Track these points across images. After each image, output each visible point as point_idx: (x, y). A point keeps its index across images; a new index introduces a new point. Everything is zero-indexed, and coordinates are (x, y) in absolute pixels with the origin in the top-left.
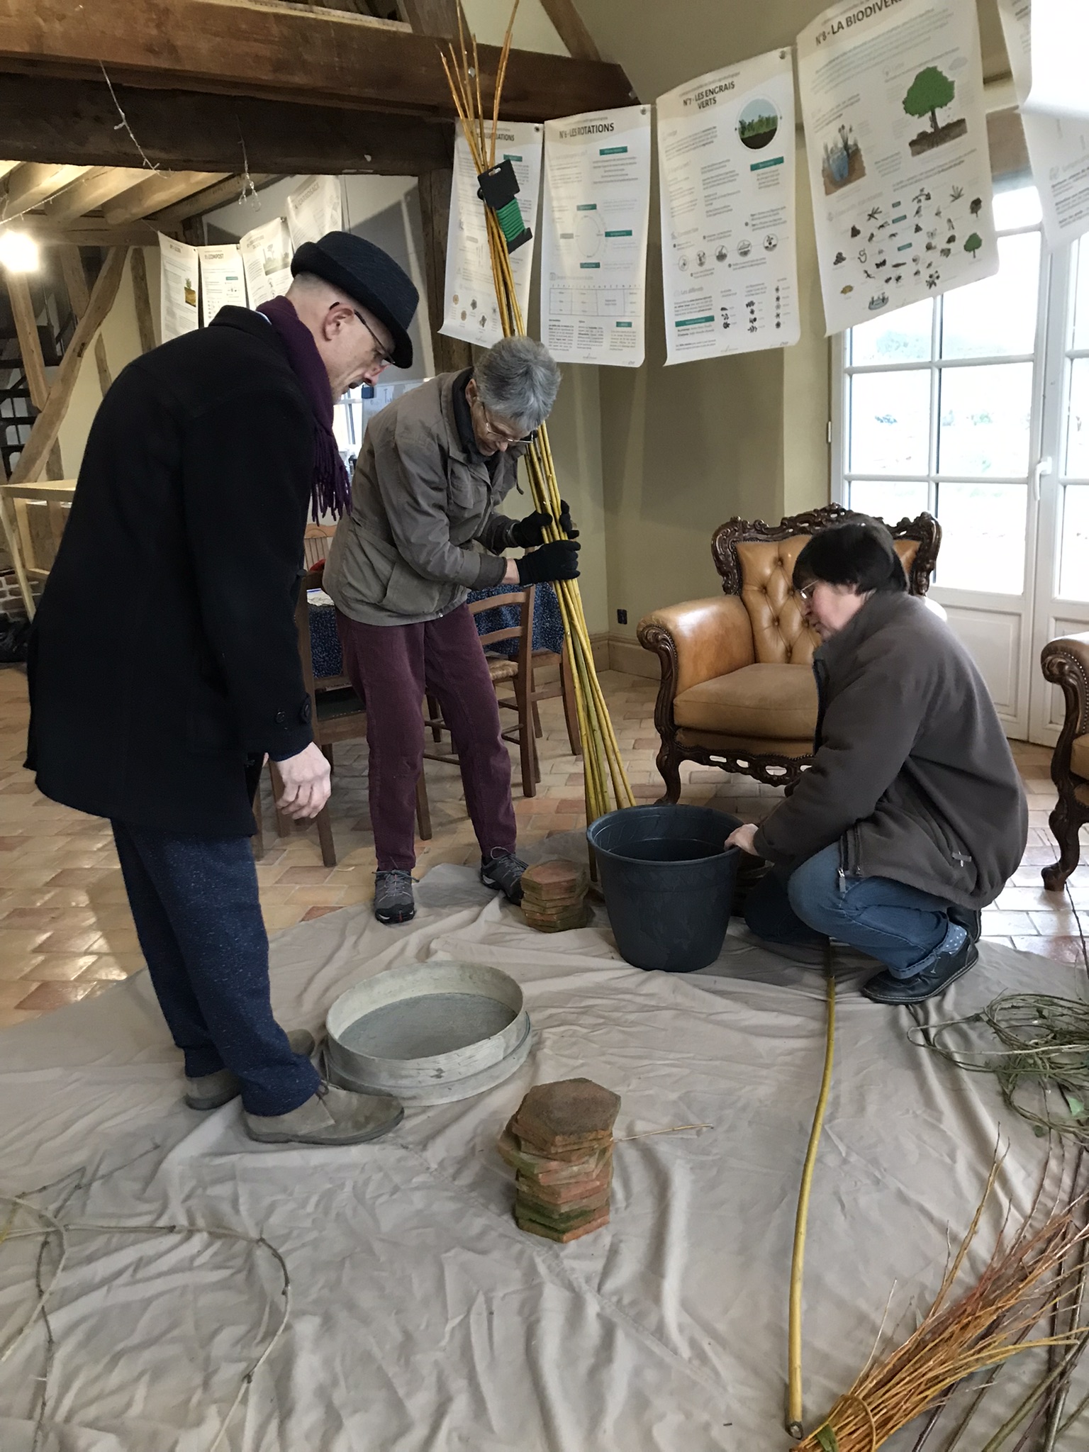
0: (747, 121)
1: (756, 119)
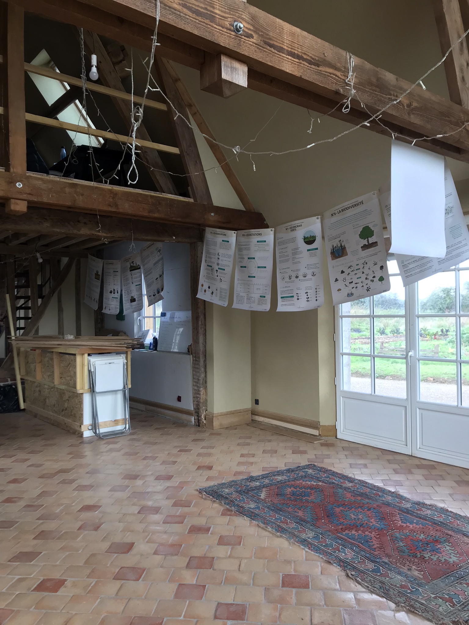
0: (306, 236)
1: (309, 236)
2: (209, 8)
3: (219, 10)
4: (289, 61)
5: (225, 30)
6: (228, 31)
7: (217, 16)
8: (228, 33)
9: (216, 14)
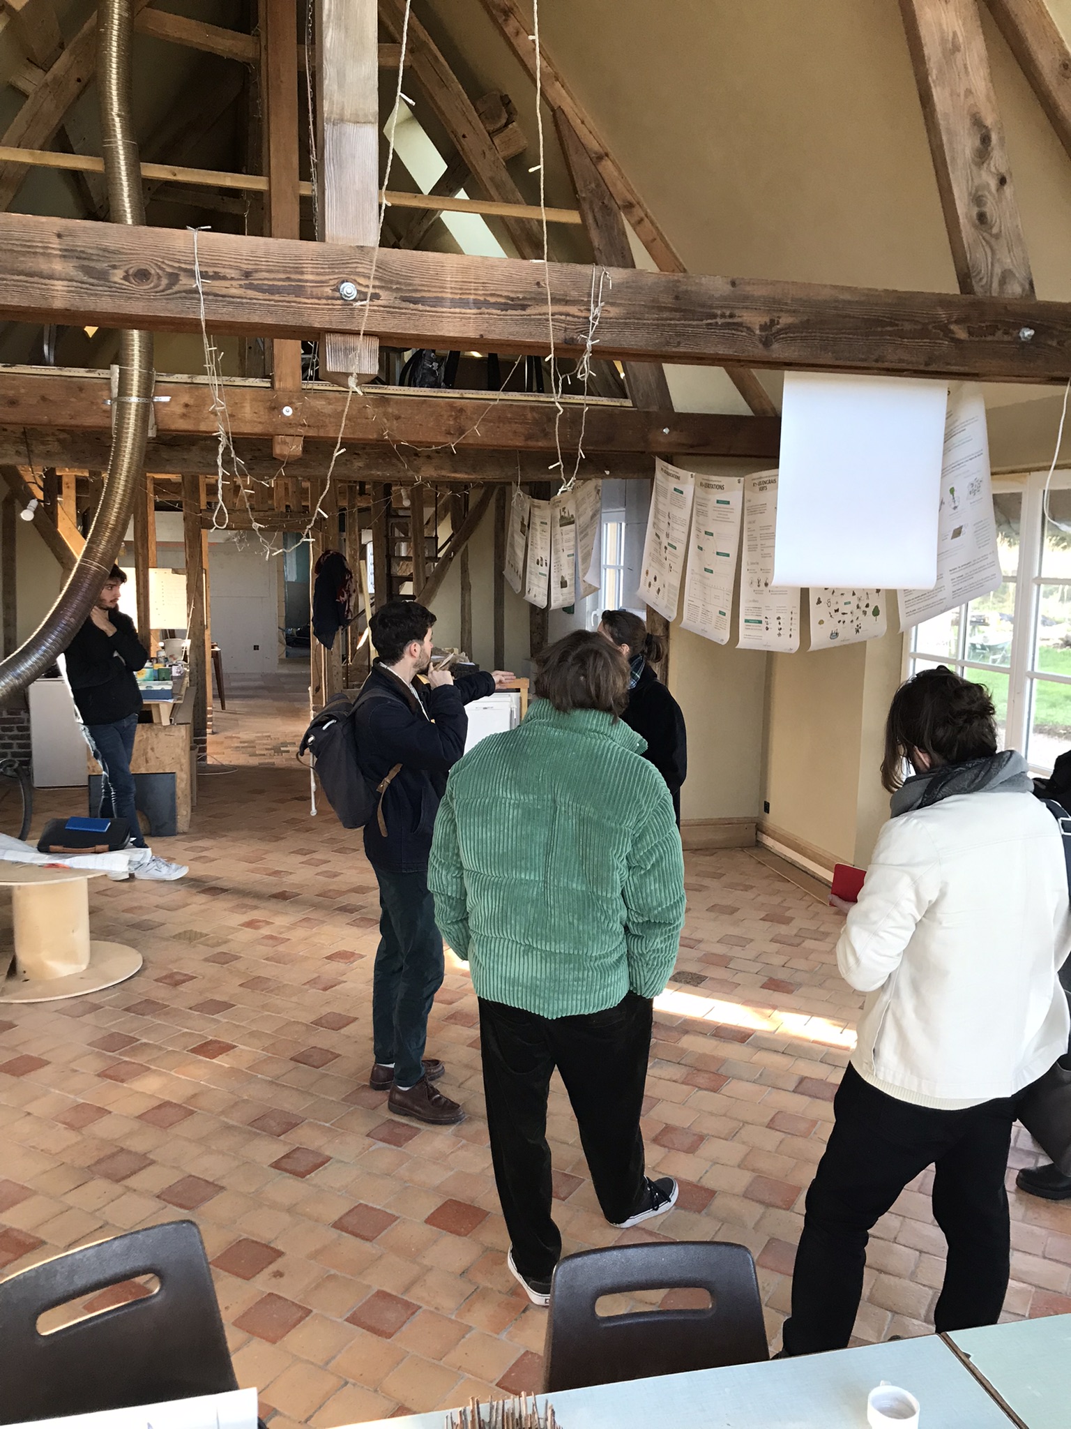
2: (293, 276)
3: (312, 273)
4: (455, 317)
5: (324, 301)
6: (330, 302)
7: (308, 284)
8: (328, 305)
9: (307, 281)
